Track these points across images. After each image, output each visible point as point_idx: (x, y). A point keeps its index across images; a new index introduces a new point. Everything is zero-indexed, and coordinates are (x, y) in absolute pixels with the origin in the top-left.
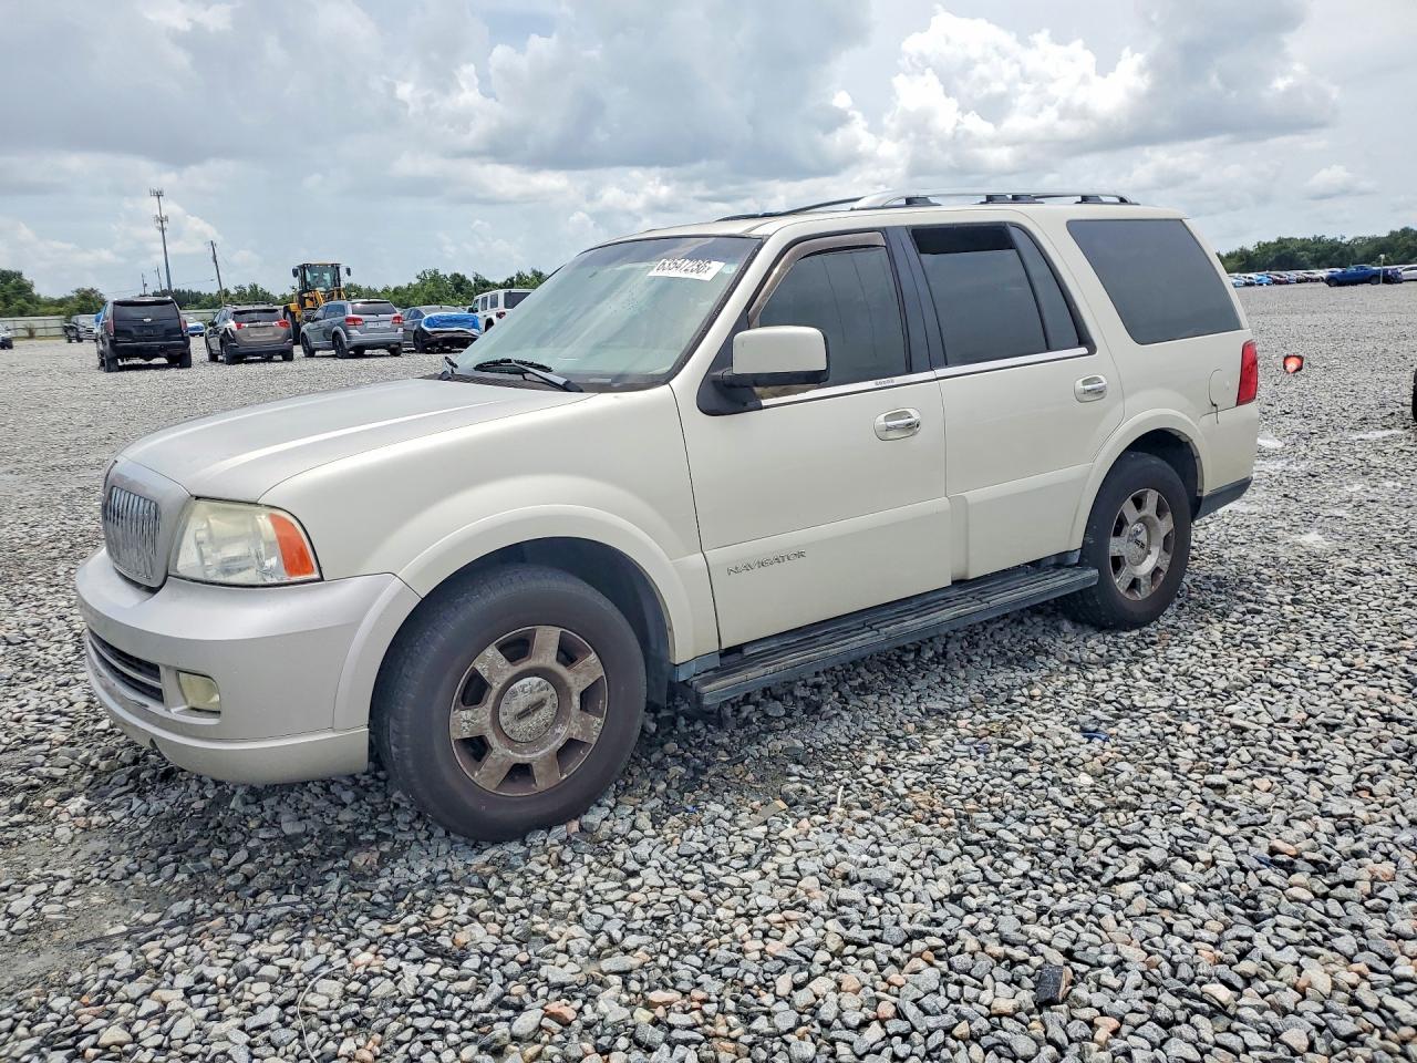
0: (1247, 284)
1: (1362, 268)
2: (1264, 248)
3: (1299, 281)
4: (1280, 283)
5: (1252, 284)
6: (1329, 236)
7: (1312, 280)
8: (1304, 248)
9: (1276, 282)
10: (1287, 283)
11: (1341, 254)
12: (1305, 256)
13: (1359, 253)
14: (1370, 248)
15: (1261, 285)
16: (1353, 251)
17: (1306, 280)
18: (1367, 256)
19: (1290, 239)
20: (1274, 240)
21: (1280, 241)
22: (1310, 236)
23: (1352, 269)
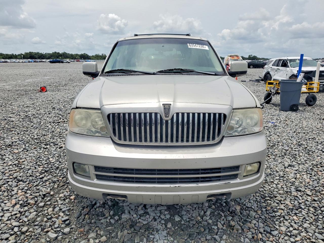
0: (29, 62)
1: (56, 59)
2: (27, 54)
3: (40, 62)
4: (36, 62)
5: (30, 62)
6: (40, 52)
7: (42, 62)
8: (35, 55)
9: (35, 62)
10: (37, 62)
11: (44, 56)
12: (37, 56)
13: (47, 56)
14: (49, 55)
15: (32, 62)
16: (46, 56)
17: (41, 62)
18: (49, 57)
19: (32, 52)
20: (29, 52)
21: (30, 52)
22: (36, 52)
23: (54, 60)
